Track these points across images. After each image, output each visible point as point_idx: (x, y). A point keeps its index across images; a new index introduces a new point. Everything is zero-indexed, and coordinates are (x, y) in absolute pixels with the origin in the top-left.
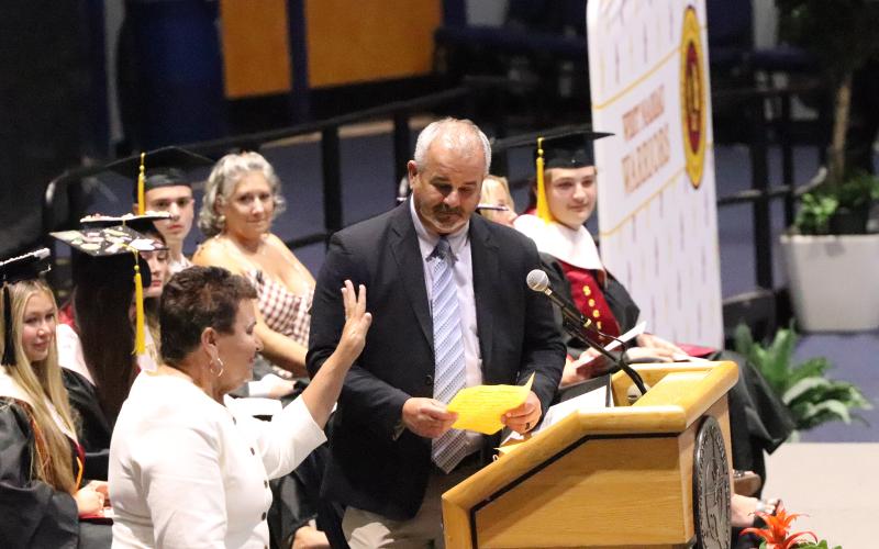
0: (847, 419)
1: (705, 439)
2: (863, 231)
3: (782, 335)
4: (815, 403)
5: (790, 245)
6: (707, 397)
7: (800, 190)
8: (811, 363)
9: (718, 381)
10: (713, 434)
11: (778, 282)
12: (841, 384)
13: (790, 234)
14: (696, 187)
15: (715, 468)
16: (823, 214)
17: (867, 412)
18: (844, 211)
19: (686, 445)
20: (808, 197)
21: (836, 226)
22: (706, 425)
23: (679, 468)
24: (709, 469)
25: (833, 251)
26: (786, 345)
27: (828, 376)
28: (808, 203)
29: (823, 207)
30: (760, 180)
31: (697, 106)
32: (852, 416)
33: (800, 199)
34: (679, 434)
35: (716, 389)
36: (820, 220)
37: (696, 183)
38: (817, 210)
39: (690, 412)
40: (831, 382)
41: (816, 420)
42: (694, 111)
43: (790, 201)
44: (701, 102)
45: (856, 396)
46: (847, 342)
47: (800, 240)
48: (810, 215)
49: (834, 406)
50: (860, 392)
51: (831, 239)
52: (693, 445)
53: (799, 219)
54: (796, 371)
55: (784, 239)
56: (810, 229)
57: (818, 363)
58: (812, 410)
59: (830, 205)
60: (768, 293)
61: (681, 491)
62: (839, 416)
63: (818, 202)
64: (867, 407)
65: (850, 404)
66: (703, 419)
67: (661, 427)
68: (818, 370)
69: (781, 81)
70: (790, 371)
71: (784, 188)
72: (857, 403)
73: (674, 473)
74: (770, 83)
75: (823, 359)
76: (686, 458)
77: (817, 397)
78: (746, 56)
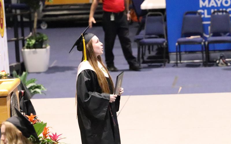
0: (41, 93)
1: (13, 98)
2: (42, 48)
3: (24, 73)
4: (33, 89)
5: (24, 51)
6: (13, 87)
7: (26, 38)
8: (32, 79)
9: (16, 83)
10: (15, 96)
11: (21, 61)
12: (39, 85)
13: (24, 49)
14: (2, 37)
15: (15, 104)
16: (32, 44)
17: (45, 91)
18: (37, 43)
19: (8, 99)
20: (28, 40)
21: (35, 46)
22: (13, 94)
23: (7, 105)
24: (14, 105)
25: (35, 53)
26: (25, 76)
27: (36, 83)
28: (28, 41)
29: (32, 42)
30: (16, 35)
31: (2, 17)
32: (42, 92)
33: (26, 40)
34: (7, 96)
35: (15, 85)
36: (31, 45)
37: (2, 36)
38: (30, 43)
39: (9, 91)
40: (37, 84)
41: (33, 94)
42: (1, 18)
43: (24, 41)
44: (3, 16)
45: (42, 87)
46: (39, 75)
47: (26, 50)
48: (29, 44)
49: (37, 90)
50: (44, 87)
51: (34, 50)
52: (10, 99)
53: (26, 45)
54: (28, 82)
55: (22, 50)
56: (29, 47)
57: (33, 80)
58: (32, 91)
59: (33, 42)
60: (19, 63)
61: (7, 111)
62: (39, 93)
63: (30, 41)
64: (45, 90)
65: (41, 89)
66: (12, 93)
67: (3, 95)
68: (33, 82)
69: (18, 12)
70: (26, 82)
71: (22, 38)
72: (43, 89)
73: (6, 106)
74: (16, 12)
75: (35, 79)
76: (8, 103)
77: (33, 88)
78: (10, 6)
